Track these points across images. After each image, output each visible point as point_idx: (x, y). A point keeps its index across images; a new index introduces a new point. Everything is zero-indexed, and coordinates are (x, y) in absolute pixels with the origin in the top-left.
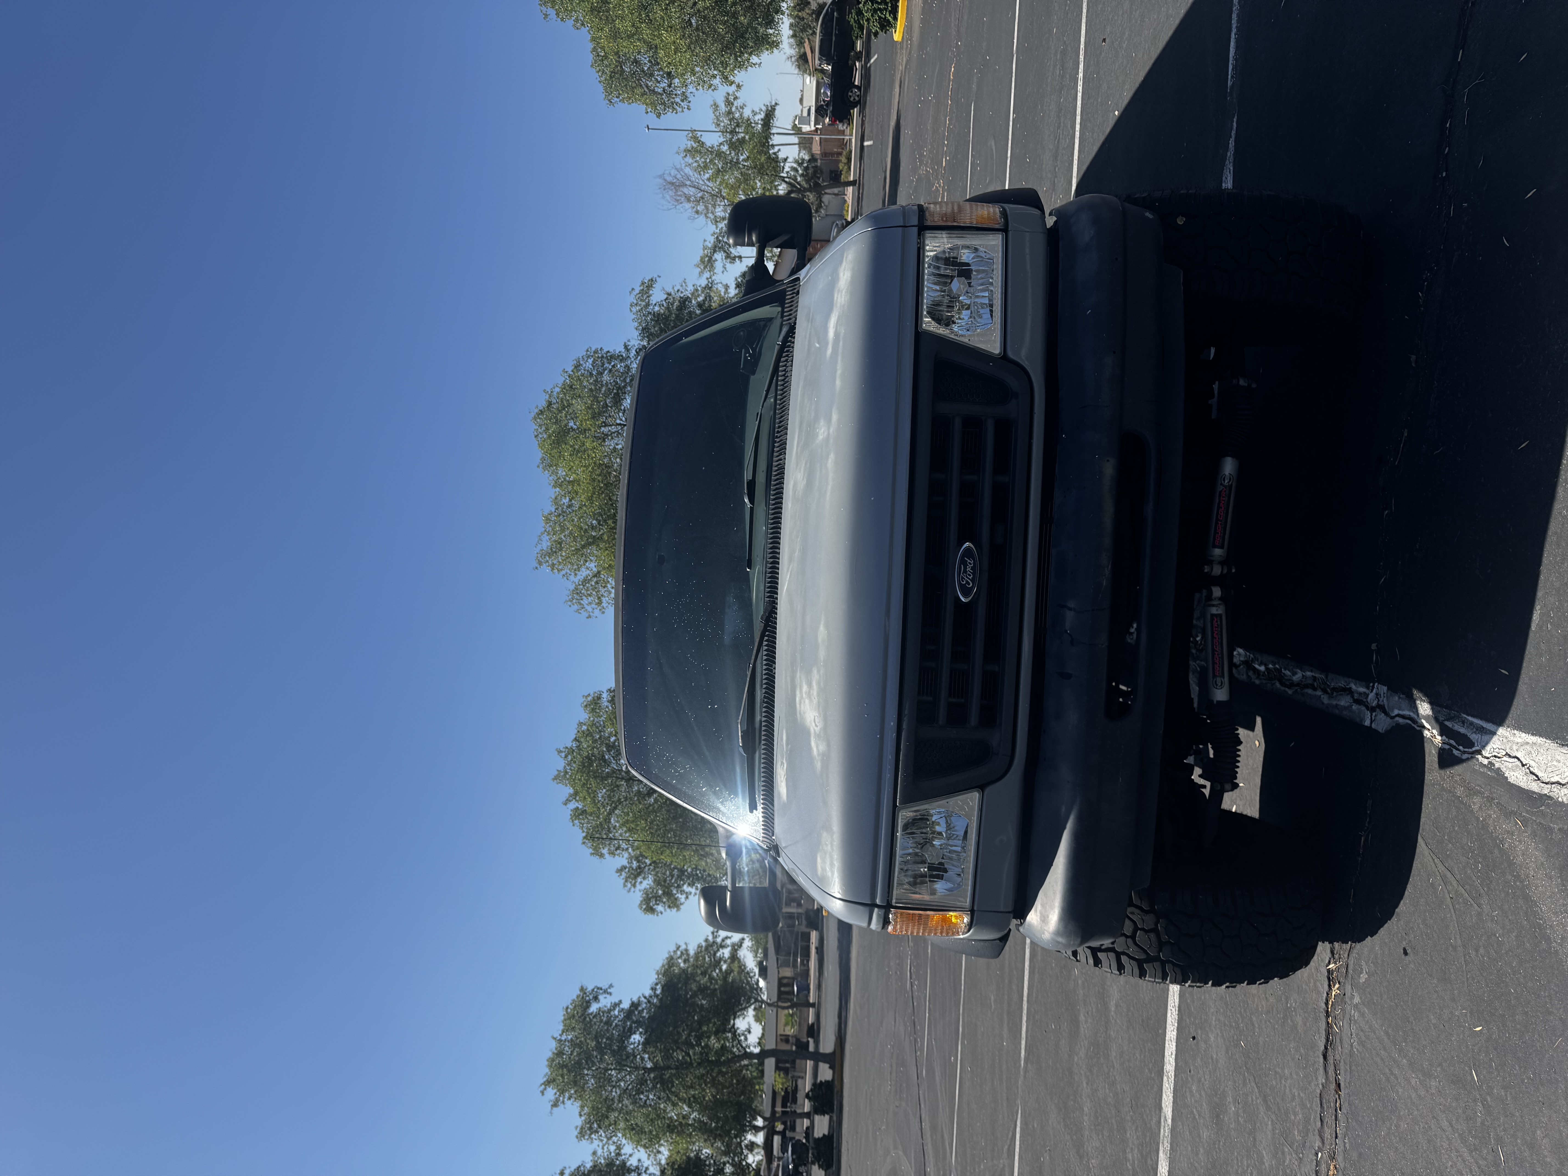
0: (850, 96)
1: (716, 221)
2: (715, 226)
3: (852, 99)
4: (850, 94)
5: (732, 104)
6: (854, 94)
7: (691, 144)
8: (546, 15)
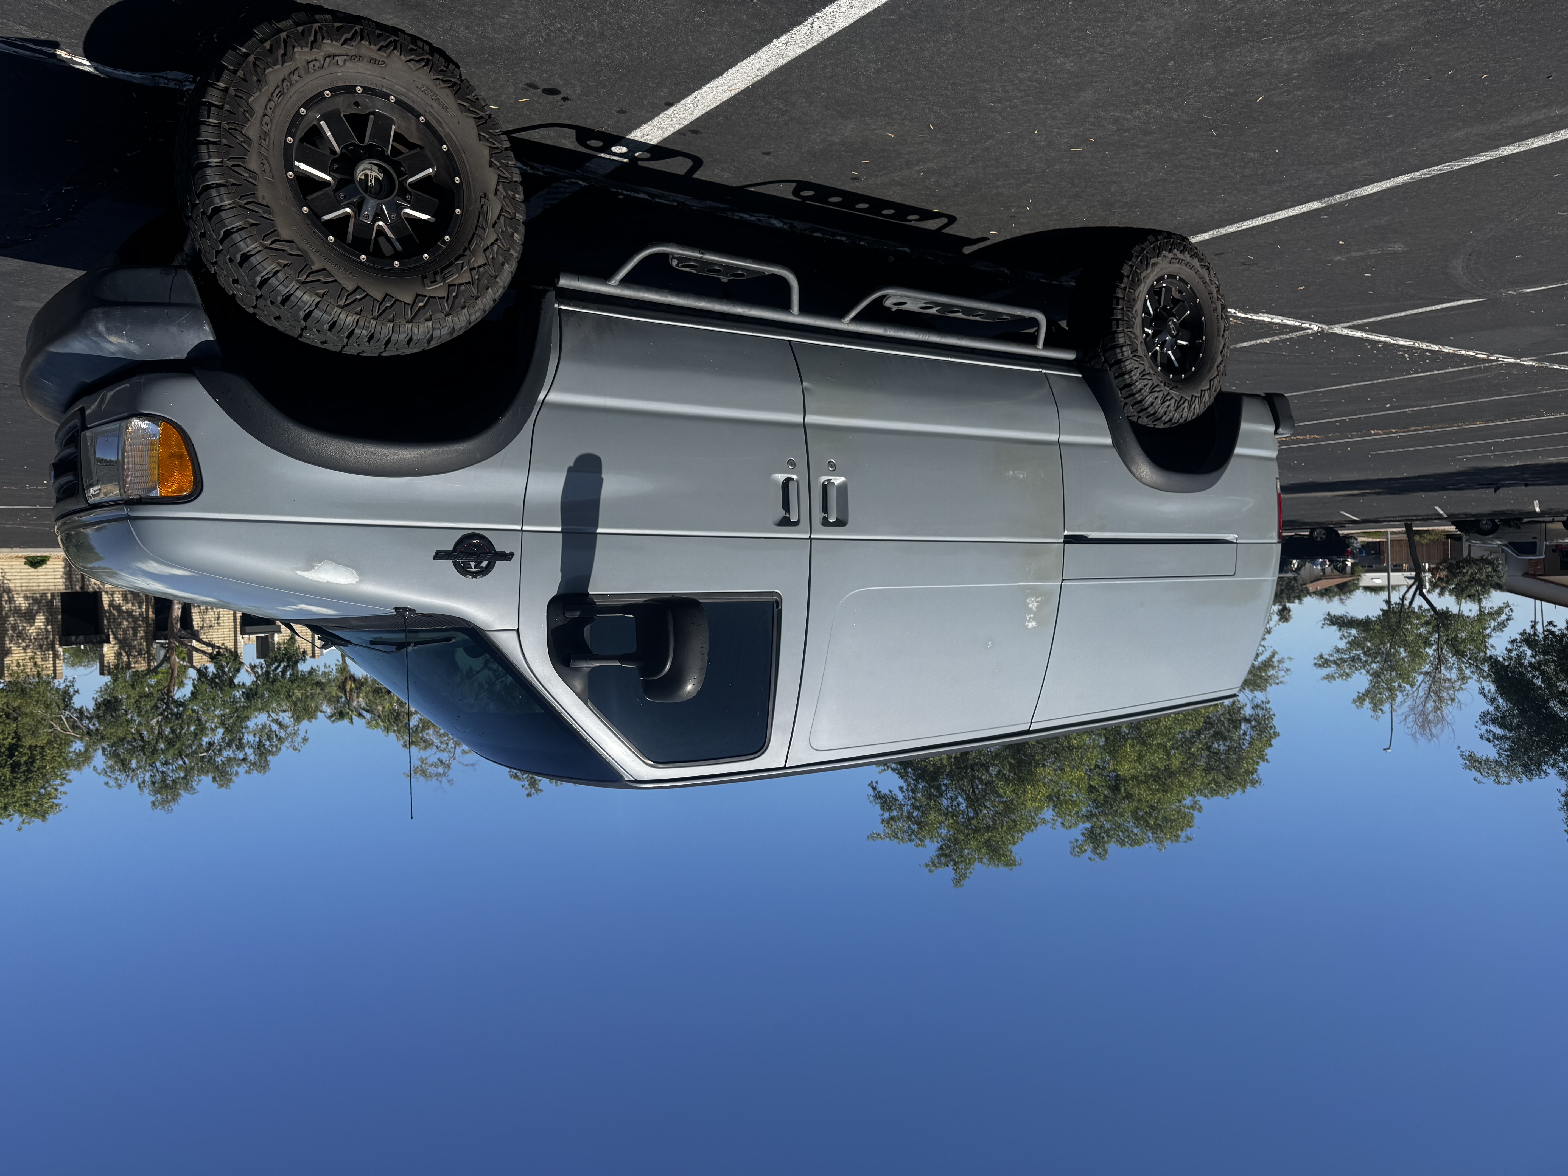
0: (1322, 538)
1: (1464, 679)
2: (1469, 680)
3: (1324, 537)
4: (1319, 539)
5: (1326, 660)
6: (1319, 534)
7: (1367, 704)
8: (1189, 839)
